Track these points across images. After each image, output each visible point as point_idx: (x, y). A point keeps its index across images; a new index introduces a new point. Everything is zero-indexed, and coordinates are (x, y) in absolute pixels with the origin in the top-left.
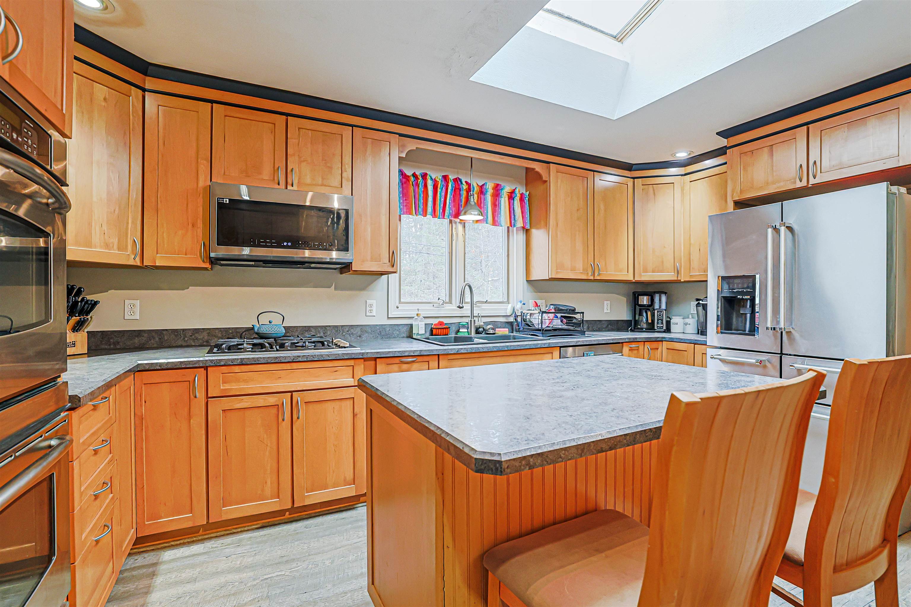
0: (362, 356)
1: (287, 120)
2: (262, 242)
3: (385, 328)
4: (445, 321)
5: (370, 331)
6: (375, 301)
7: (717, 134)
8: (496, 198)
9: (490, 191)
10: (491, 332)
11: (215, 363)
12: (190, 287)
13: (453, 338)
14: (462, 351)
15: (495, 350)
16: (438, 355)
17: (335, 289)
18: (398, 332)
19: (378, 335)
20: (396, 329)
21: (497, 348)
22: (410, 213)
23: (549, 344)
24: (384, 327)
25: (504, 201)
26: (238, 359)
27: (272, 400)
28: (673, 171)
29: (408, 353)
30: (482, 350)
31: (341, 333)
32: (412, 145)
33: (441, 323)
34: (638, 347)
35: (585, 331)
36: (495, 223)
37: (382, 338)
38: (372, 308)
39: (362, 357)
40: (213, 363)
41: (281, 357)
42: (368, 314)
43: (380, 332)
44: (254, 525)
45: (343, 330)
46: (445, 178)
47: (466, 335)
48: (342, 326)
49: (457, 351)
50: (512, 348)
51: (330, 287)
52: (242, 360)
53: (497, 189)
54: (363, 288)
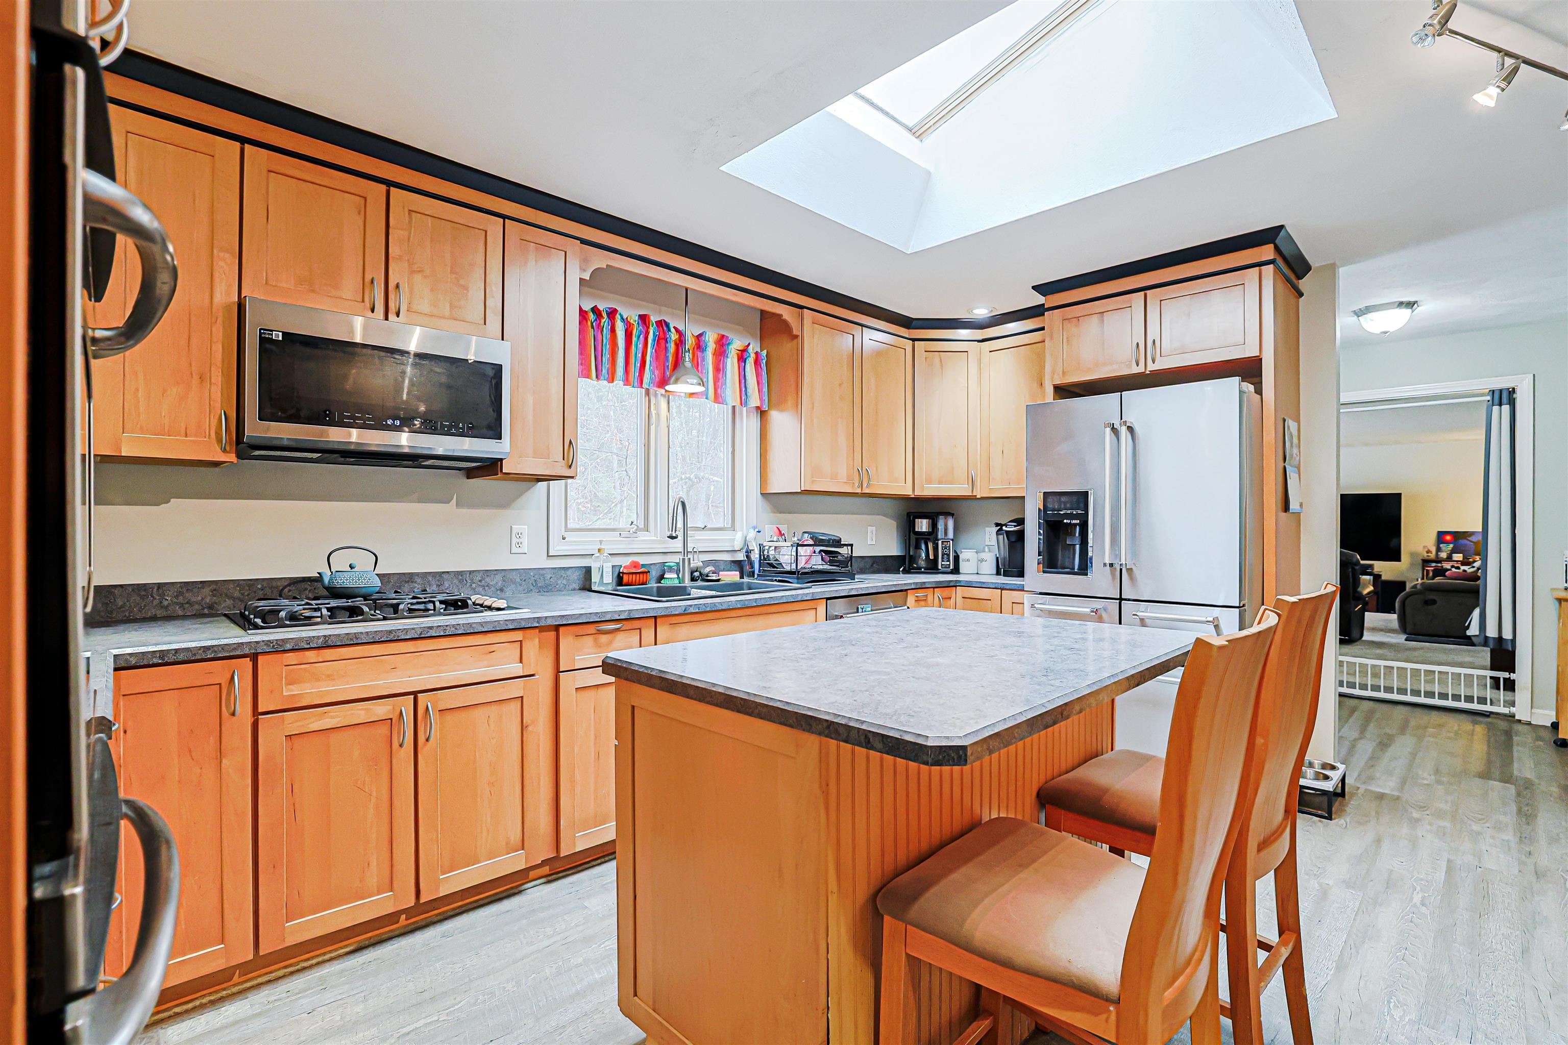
0: (538, 622)
1: (388, 193)
2: (348, 418)
3: (543, 575)
4: (642, 560)
5: (518, 580)
6: (526, 527)
7: (1033, 288)
8: (720, 357)
9: (711, 347)
10: (714, 578)
11: (273, 646)
12: (172, 500)
13: (655, 589)
14: (692, 610)
15: (739, 606)
16: (655, 617)
17: (458, 505)
18: (565, 582)
19: (532, 587)
20: (562, 576)
21: (742, 603)
22: (588, 376)
23: (813, 595)
24: (541, 572)
25: (731, 362)
26: (318, 637)
27: (381, 710)
28: (964, 333)
29: (610, 616)
30: (720, 607)
31: (468, 584)
32: (601, 260)
33: (635, 565)
34: (926, 596)
35: (855, 574)
36: (718, 399)
37: (539, 592)
38: (521, 540)
39: (537, 625)
40: (270, 646)
41: (398, 630)
42: (514, 550)
43: (535, 581)
44: (341, 948)
45: (472, 580)
46: (644, 319)
47: (676, 583)
48: (471, 572)
49: (684, 609)
50: (763, 602)
51: (448, 502)
52: (327, 639)
53: (722, 343)
54: (505, 504)
